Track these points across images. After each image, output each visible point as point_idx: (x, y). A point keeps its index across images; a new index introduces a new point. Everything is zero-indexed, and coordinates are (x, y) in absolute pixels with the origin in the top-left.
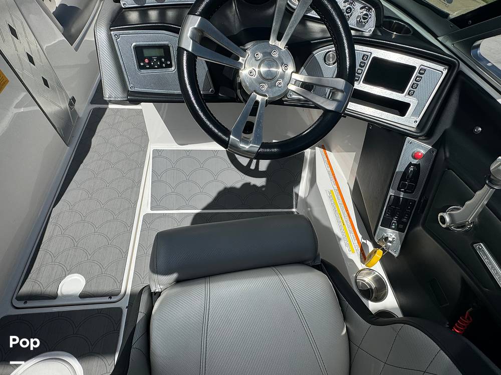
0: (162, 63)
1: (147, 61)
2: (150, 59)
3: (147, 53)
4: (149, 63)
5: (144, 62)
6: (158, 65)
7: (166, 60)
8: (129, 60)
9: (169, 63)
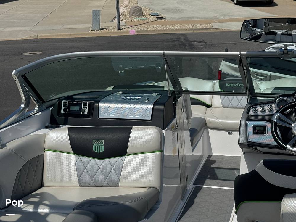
0: (262, 132)
1: (257, 131)
2: (258, 130)
3: (257, 128)
4: (257, 132)
5: (255, 131)
6: (260, 133)
7: (264, 131)
8: (250, 129)
9: (265, 132)
